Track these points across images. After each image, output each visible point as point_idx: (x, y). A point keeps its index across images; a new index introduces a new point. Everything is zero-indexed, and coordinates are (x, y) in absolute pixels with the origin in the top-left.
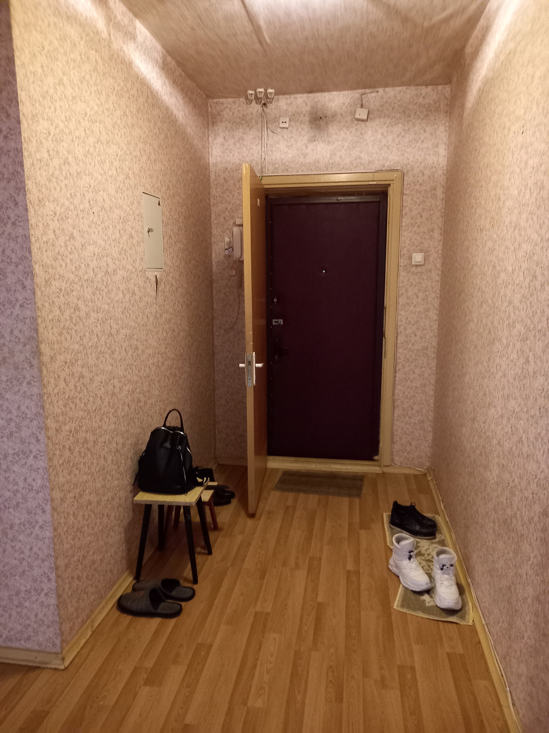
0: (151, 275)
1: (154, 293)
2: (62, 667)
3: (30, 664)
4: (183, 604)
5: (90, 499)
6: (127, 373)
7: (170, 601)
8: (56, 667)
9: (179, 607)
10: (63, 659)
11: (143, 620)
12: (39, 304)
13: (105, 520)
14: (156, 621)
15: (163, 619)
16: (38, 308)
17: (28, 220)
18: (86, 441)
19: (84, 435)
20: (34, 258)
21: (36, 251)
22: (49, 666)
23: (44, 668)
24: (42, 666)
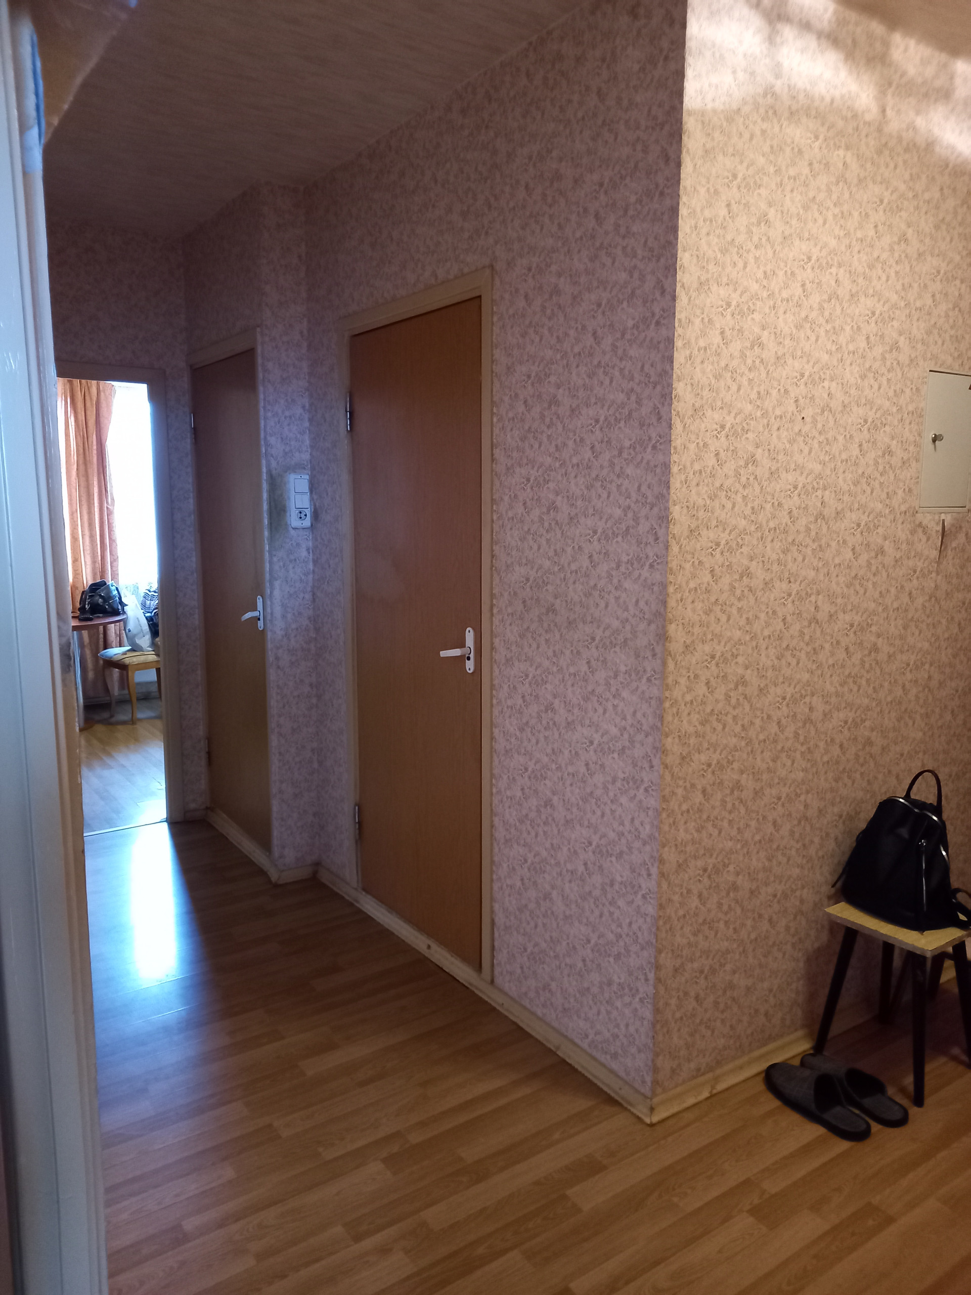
0: (931, 521)
1: (934, 554)
2: (648, 1121)
3: (613, 1094)
4: (875, 1127)
5: (735, 882)
6: (846, 689)
7: (857, 1112)
8: (640, 1115)
9: (864, 1127)
10: (652, 1109)
11: (794, 1117)
12: (674, 564)
13: (765, 926)
14: (814, 1131)
15: (830, 1134)
16: (671, 569)
17: (670, 441)
18: (737, 786)
19: (736, 777)
20: (673, 496)
21: (678, 485)
22: (632, 1110)
23: (626, 1109)
24: (625, 1105)
